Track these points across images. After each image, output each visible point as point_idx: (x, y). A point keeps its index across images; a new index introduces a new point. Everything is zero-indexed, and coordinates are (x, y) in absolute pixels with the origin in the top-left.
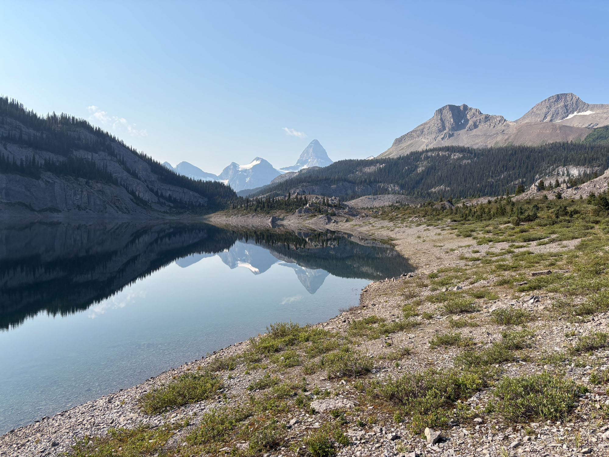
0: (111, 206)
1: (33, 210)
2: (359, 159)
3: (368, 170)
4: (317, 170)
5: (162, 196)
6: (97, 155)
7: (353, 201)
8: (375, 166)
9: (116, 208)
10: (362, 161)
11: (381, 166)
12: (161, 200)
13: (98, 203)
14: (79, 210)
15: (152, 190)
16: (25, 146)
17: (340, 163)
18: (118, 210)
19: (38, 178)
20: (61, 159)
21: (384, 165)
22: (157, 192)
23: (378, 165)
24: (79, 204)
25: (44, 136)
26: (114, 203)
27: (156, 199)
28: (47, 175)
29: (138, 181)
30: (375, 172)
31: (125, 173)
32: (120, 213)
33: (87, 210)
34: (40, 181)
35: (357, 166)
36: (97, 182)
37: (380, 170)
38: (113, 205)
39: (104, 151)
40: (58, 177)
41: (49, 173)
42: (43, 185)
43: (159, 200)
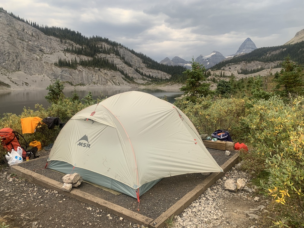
0: (110, 81)
1: (72, 85)
3: (274, 53)
5: (145, 75)
6: (109, 55)
9: (113, 83)
11: (283, 50)
13: (104, 80)
14: (94, 84)
16: (73, 53)
18: (114, 84)
19: (75, 69)
20: (90, 59)
21: (285, 49)
22: (143, 73)
23: (281, 49)
24: (95, 81)
26: (113, 80)
27: (141, 77)
28: (80, 68)
29: (131, 68)
30: (279, 53)
31: (124, 64)
32: (114, 85)
33: (98, 84)
34: (76, 71)
35: (268, 51)
36: (104, 70)
37: (283, 52)
38: (111, 81)
39: (113, 53)
40: (85, 68)
41: (81, 66)
42: (77, 72)
43: (143, 77)
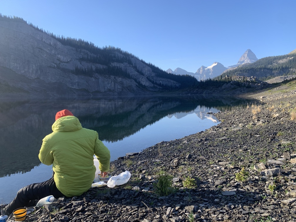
0: (125, 89)
1: (89, 92)
2: (275, 56)
3: (281, 62)
4: (248, 65)
5: (156, 83)
6: (123, 64)
7: (270, 80)
8: (286, 59)
10: (278, 57)
11: (291, 58)
12: (155, 85)
13: (119, 88)
14: (110, 91)
15: (150, 81)
16: (89, 62)
17: (263, 59)
18: (129, 91)
20: (105, 67)
21: (293, 57)
22: (153, 81)
23: (288, 58)
25: (98, 57)
27: (152, 85)
29: (143, 76)
30: (286, 62)
31: (136, 73)
34: (93, 78)
35: (274, 60)
36: (119, 77)
37: (290, 61)
39: (126, 62)
40: (101, 75)
41: (97, 74)
42: (94, 80)
43: (154, 85)
